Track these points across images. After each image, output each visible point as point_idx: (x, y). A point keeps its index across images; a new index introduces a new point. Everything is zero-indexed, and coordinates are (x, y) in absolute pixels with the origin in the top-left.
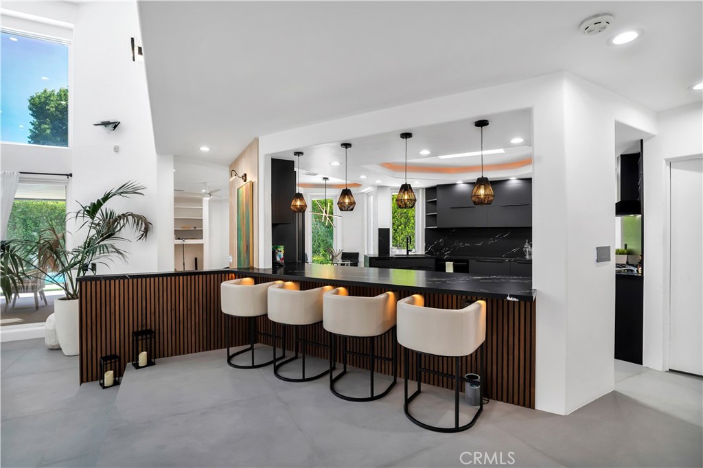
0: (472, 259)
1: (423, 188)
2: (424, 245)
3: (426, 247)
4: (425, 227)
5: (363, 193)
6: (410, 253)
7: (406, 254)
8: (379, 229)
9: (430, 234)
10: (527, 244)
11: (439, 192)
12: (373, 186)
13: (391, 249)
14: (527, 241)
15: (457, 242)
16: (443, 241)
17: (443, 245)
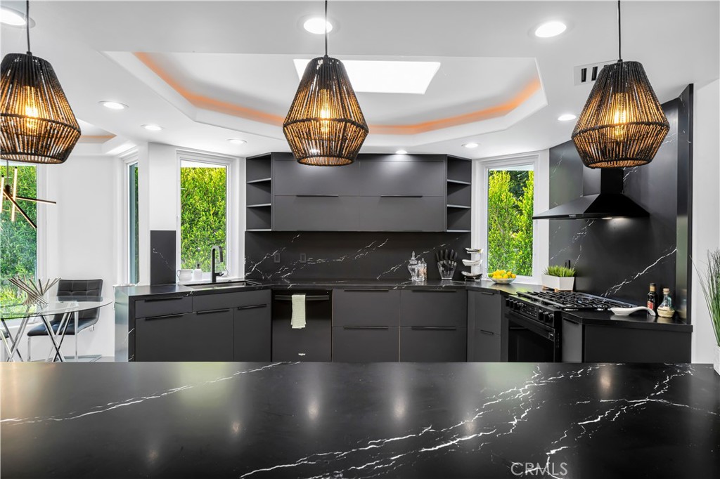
0: (339, 288)
1: (241, 158)
2: (244, 262)
3: (247, 266)
4: (245, 230)
5: (112, 157)
6: (219, 279)
7: (209, 280)
8: (152, 232)
9: (257, 242)
10: (413, 258)
11: (275, 165)
12: (138, 140)
13: (178, 274)
14: (414, 254)
15: (303, 256)
16: (279, 254)
17: (279, 262)
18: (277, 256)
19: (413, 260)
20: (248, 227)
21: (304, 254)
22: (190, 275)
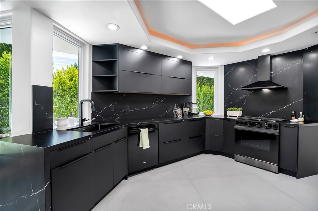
0: (161, 123)
3: (93, 114)
4: (92, 91)
10: (175, 107)
14: (175, 104)
15: (127, 107)
16: (114, 106)
17: (113, 110)
18: (112, 107)
19: (175, 108)
20: (93, 89)
21: (128, 106)
22: (67, 122)
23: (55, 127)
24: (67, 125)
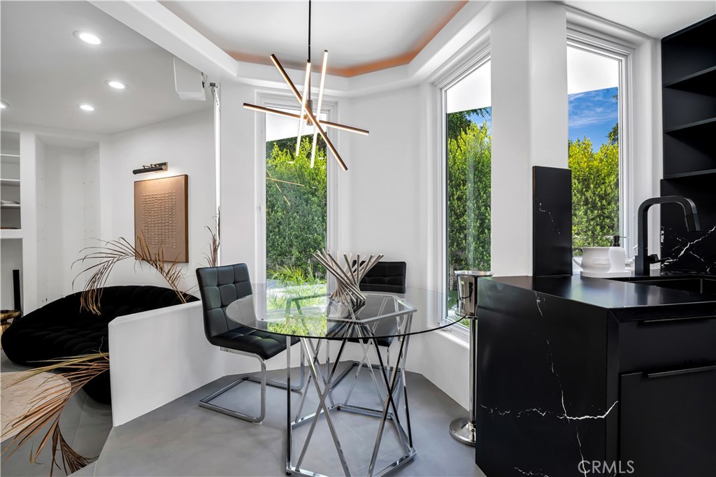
2: (660, 240)
3: (667, 246)
4: (662, 176)
22: (608, 260)
23: (577, 270)
24: (607, 267)
